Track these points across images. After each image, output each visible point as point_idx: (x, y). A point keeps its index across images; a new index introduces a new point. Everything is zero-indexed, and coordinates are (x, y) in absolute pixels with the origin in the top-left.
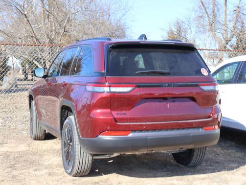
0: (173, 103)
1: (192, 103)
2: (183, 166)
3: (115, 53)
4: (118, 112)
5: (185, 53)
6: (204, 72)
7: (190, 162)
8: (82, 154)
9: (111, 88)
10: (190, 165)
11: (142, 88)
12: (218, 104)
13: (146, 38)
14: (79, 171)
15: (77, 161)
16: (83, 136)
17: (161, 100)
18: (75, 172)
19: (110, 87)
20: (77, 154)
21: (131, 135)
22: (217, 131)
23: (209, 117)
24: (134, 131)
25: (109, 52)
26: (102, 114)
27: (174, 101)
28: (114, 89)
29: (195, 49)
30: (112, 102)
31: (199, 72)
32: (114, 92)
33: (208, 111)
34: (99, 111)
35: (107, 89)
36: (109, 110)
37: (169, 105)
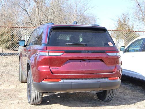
0: (89, 63)
2: (102, 101)
3: (54, 32)
4: (54, 68)
6: (110, 44)
7: (105, 99)
8: (35, 92)
9: (50, 53)
10: (105, 100)
11: (68, 53)
12: (120, 64)
13: (76, 24)
14: (34, 102)
15: (32, 96)
16: (35, 81)
17: (81, 61)
18: (32, 102)
21: (61, 81)
22: (119, 80)
23: (113, 72)
24: (63, 79)
25: (51, 31)
26: (45, 68)
29: (106, 30)
30: (50, 61)
31: (107, 44)
32: (51, 56)
33: (113, 68)
34: (43, 66)
35: (47, 54)
36: (48, 66)
37: (86, 64)
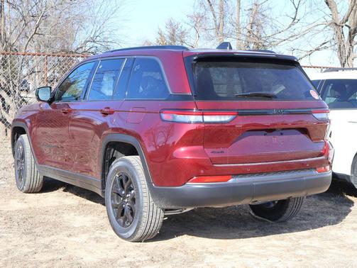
0: (281, 137)
1: (303, 137)
2: (271, 222)
3: (202, 69)
5: (287, 69)
7: (281, 216)
8: (151, 209)
9: (205, 117)
10: (280, 220)
13: (231, 48)
15: (144, 220)
16: (159, 183)
17: (265, 132)
19: (203, 115)
20: (145, 209)
21: (231, 181)
22: (328, 173)
23: (321, 155)
24: (236, 175)
25: (193, 66)
27: (282, 134)
28: (208, 119)
29: (298, 63)
31: (308, 95)
32: (210, 123)
33: (321, 147)
34: (183, 149)
35: (193, 118)
36: (200, 147)
37: (275, 138)
